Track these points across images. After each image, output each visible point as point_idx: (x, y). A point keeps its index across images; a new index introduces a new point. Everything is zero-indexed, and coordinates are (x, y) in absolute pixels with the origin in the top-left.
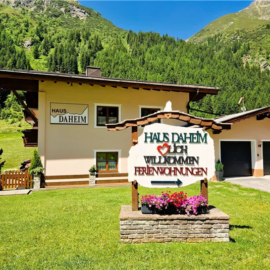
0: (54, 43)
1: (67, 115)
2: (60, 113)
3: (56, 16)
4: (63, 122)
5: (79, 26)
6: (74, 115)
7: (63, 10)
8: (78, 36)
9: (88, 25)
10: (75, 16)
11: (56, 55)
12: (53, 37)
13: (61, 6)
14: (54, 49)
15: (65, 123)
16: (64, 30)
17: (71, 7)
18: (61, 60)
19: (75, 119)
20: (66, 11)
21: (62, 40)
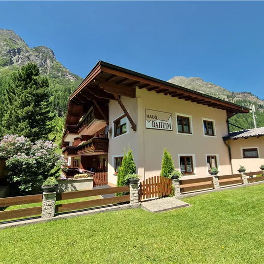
0: (54, 93)
1: (158, 121)
2: (152, 119)
3: (55, 78)
4: (155, 128)
5: (70, 84)
6: (162, 122)
7: (60, 74)
8: (70, 90)
9: (76, 84)
10: (67, 79)
11: (55, 100)
12: (53, 90)
13: (59, 72)
14: (54, 97)
15: (157, 128)
16: (60, 86)
17: (65, 73)
18: (58, 103)
19: (163, 125)
20: (62, 75)
21: (59, 92)
